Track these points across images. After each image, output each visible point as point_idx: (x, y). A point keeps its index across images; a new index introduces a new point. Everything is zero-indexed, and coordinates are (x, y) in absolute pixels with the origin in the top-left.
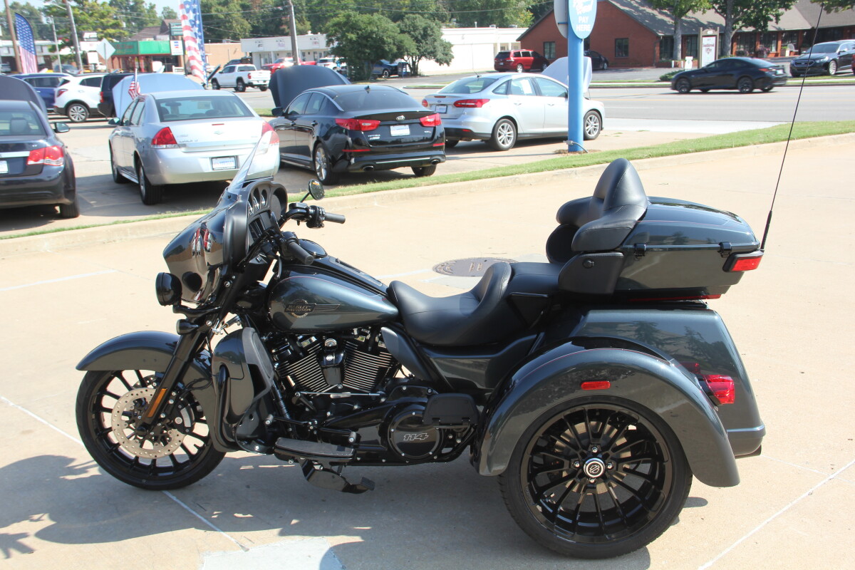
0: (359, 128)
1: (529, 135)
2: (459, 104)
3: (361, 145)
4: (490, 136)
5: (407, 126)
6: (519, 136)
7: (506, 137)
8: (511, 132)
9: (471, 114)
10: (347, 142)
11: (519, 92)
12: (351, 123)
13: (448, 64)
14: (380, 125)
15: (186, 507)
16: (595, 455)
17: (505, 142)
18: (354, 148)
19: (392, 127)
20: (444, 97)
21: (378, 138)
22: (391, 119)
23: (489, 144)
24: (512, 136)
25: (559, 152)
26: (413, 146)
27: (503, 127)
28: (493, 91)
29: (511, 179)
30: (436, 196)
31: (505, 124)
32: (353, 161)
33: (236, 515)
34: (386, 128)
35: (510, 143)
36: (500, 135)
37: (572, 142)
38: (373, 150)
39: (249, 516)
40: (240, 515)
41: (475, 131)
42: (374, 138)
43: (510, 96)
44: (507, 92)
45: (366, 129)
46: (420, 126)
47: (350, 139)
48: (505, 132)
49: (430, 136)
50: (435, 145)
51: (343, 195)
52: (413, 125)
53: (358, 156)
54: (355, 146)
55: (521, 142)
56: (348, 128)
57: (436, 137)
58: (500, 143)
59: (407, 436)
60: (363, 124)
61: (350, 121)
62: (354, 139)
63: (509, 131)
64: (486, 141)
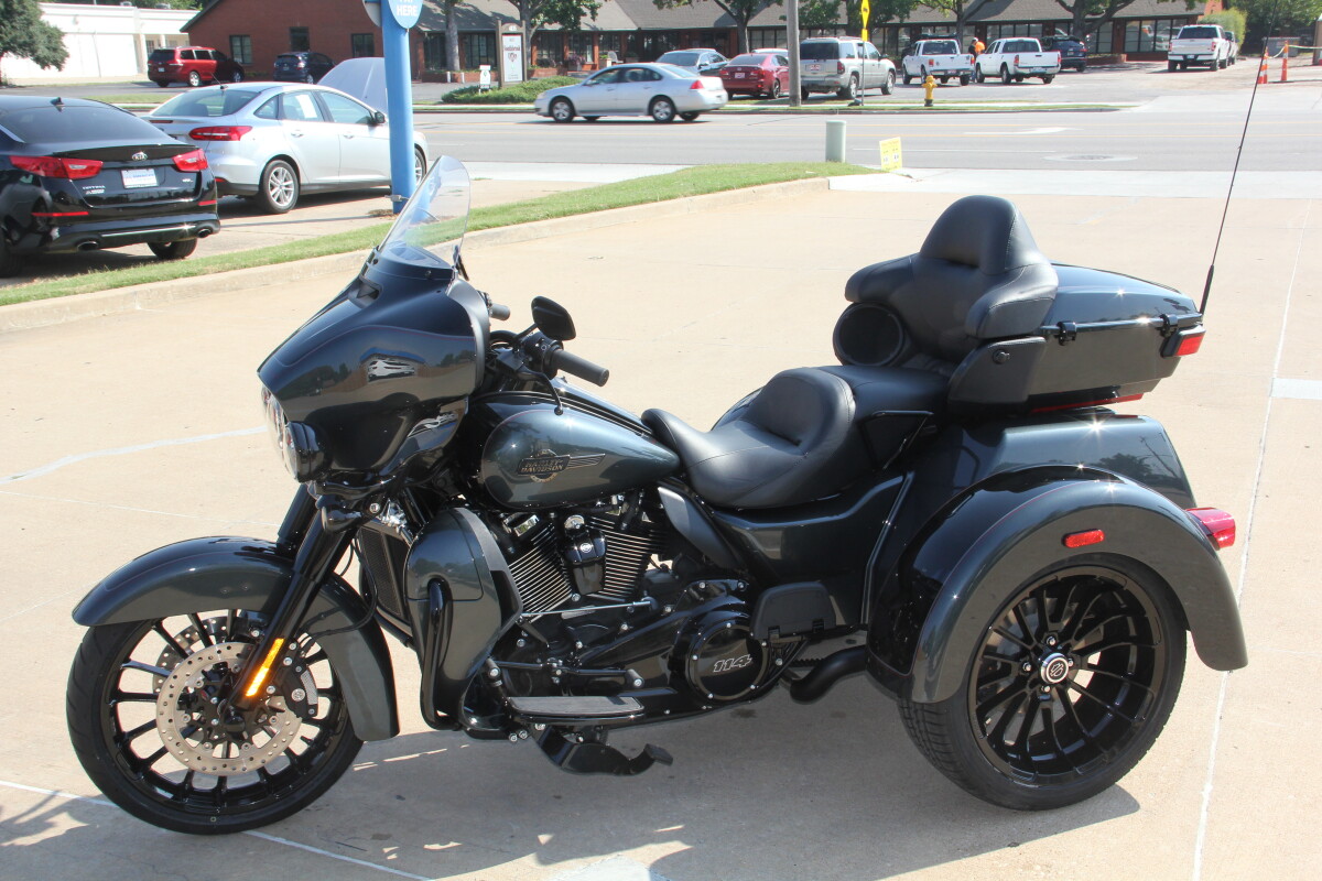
0: (64, 173)
1: (317, 188)
2: (198, 134)
3: (66, 203)
4: (257, 189)
5: (152, 171)
6: (302, 189)
7: (281, 190)
8: (291, 182)
9: (220, 153)
10: (41, 200)
11: (297, 116)
12: (47, 165)
13: (59, 67)
14: (103, 169)
15: (319, 851)
17: (282, 198)
18: (57, 211)
19: (124, 173)
20: (171, 122)
21: (102, 191)
22: (122, 158)
23: (254, 203)
24: (292, 189)
25: (379, 214)
26: (167, 204)
27: (276, 174)
28: (255, 113)
31: (280, 169)
32: (55, 233)
33: (427, 846)
34: (114, 173)
35: (289, 200)
36: (273, 187)
37: (400, 197)
38: (94, 213)
39: (452, 844)
40: (436, 847)
41: (231, 180)
42: (94, 192)
43: (284, 122)
44: (279, 114)
45: (77, 176)
46: (173, 170)
47: (46, 194)
48: (280, 181)
49: (191, 189)
50: (202, 204)
51: (75, 293)
52: (162, 169)
53: (63, 223)
54: (60, 206)
55: (307, 198)
56: (42, 173)
57: (204, 186)
58: (274, 200)
59: (720, 664)
60: (71, 167)
61: (45, 161)
62: (55, 193)
63: (285, 181)
64: (247, 197)
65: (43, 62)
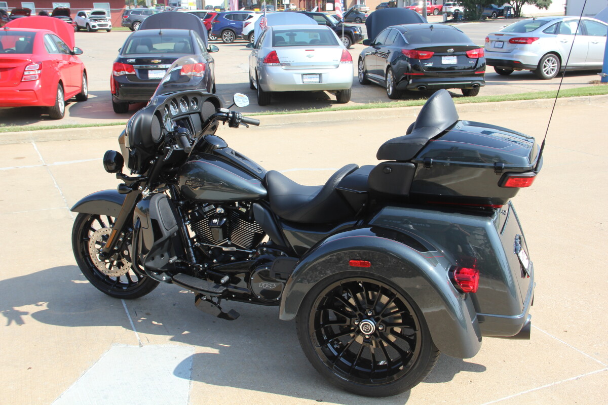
0: (418, 57)
1: (571, 68)
2: (514, 41)
3: (419, 70)
4: (536, 67)
5: (455, 57)
6: (562, 68)
7: (550, 68)
8: (556, 65)
9: (522, 50)
10: (408, 67)
11: (567, 31)
12: (412, 53)
13: (546, 8)
14: (434, 56)
16: (369, 318)
17: (549, 72)
18: (413, 73)
19: (443, 58)
20: (502, 35)
21: (432, 65)
22: (442, 51)
23: (536, 74)
24: (556, 68)
25: (593, 83)
26: (459, 72)
27: (548, 61)
28: (543, 31)
29: (530, 102)
30: (464, 112)
31: (551, 58)
32: (411, 82)
33: (153, 322)
34: (438, 58)
35: (553, 73)
36: (545, 67)
37: (604, 74)
38: (426, 74)
39: (161, 324)
40: (156, 323)
41: (523, 62)
42: (428, 65)
43: (559, 35)
44: (556, 32)
45: (422, 58)
46: (465, 56)
47: (410, 65)
48: (550, 64)
49: (473, 66)
50: (476, 73)
51: (391, 107)
52: (460, 56)
53: (415, 78)
54: (414, 71)
55: (564, 73)
56: (410, 57)
57: (478, 66)
58: (545, 73)
59: (261, 284)
60: (420, 54)
61: (412, 52)
62: (413, 65)
63: (553, 64)
64: (533, 71)
65: (540, 6)
